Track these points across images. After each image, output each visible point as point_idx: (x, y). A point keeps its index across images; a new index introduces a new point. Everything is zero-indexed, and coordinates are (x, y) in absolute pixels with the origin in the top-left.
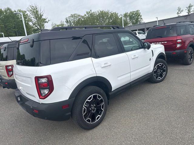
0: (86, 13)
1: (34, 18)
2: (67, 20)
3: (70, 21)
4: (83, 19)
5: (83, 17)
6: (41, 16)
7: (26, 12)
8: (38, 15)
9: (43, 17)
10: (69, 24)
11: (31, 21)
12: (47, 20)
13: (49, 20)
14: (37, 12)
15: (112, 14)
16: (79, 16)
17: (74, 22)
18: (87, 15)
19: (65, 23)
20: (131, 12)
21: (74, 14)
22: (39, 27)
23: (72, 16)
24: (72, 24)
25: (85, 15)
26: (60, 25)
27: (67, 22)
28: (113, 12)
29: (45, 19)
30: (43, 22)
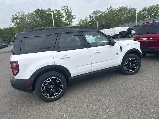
0: (106, 10)
1: (65, 15)
2: (90, 16)
3: (92, 16)
4: (103, 15)
5: (103, 13)
6: (71, 13)
7: (60, 11)
8: (68, 13)
9: (72, 14)
10: (91, 19)
11: (63, 17)
12: (75, 17)
13: (76, 17)
14: (68, 10)
15: (130, 10)
16: (100, 12)
17: (96, 18)
18: (107, 11)
19: (89, 19)
20: (150, 7)
21: (96, 11)
22: (68, 22)
23: (94, 13)
24: (94, 19)
25: (106, 11)
26: (85, 20)
27: (90, 17)
28: (131, 8)
29: (73, 16)
30: (72, 18)
